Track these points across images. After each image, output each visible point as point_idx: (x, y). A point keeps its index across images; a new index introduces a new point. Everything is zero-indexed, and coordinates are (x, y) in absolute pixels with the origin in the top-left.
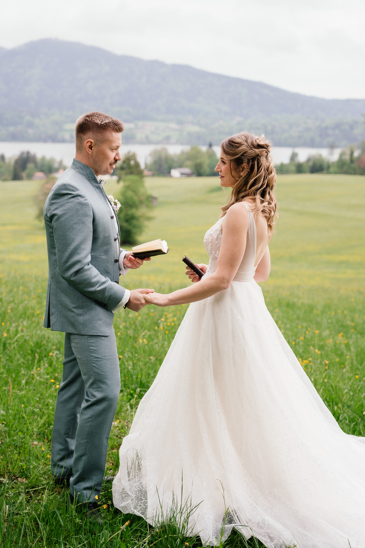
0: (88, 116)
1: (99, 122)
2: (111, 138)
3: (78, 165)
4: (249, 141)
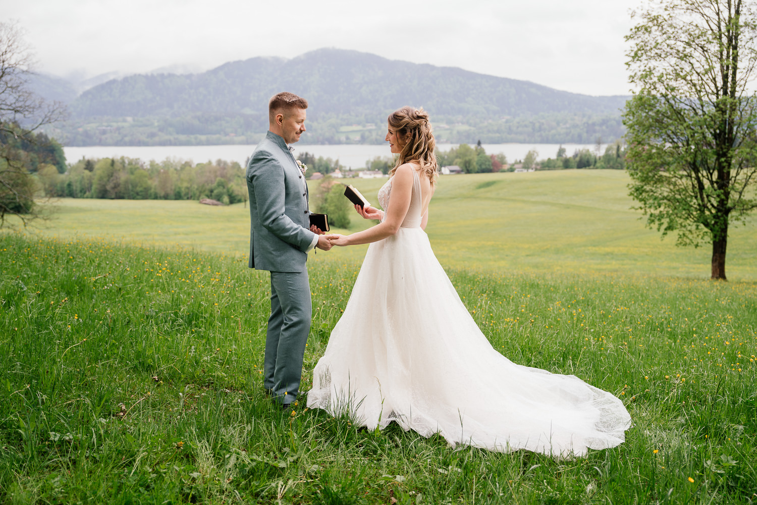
0: (279, 95)
1: (288, 100)
2: (297, 113)
3: (272, 136)
4: (410, 114)
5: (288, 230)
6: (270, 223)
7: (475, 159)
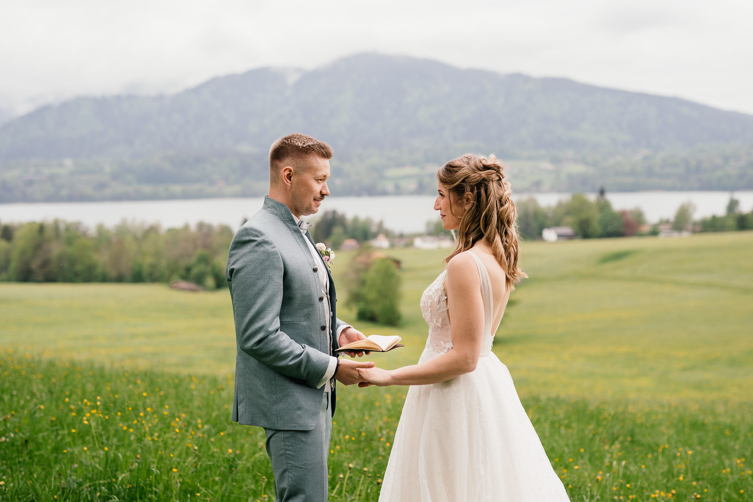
0: (286, 139)
1: (301, 145)
2: (315, 164)
3: (271, 204)
4: (472, 163)
5: (286, 356)
6: (253, 345)
7: (596, 218)
